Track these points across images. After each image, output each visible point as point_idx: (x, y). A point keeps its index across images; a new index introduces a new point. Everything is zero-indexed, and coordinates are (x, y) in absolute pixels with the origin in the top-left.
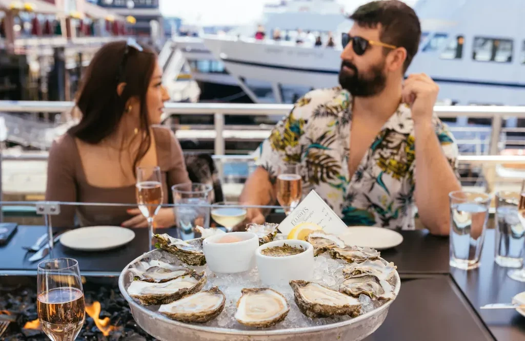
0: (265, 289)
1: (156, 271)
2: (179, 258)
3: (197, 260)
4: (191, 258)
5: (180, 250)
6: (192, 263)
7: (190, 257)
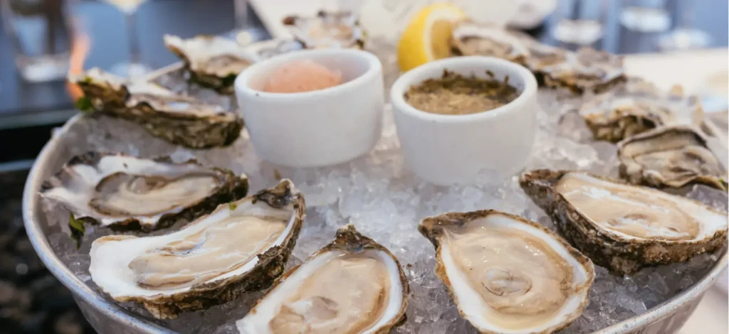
0: (482, 214)
1: (123, 187)
2: (156, 132)
3: (215, 135)
4: (199, 133)
5: (162, 114)
6: (202, 144)
7: (193, 129)
